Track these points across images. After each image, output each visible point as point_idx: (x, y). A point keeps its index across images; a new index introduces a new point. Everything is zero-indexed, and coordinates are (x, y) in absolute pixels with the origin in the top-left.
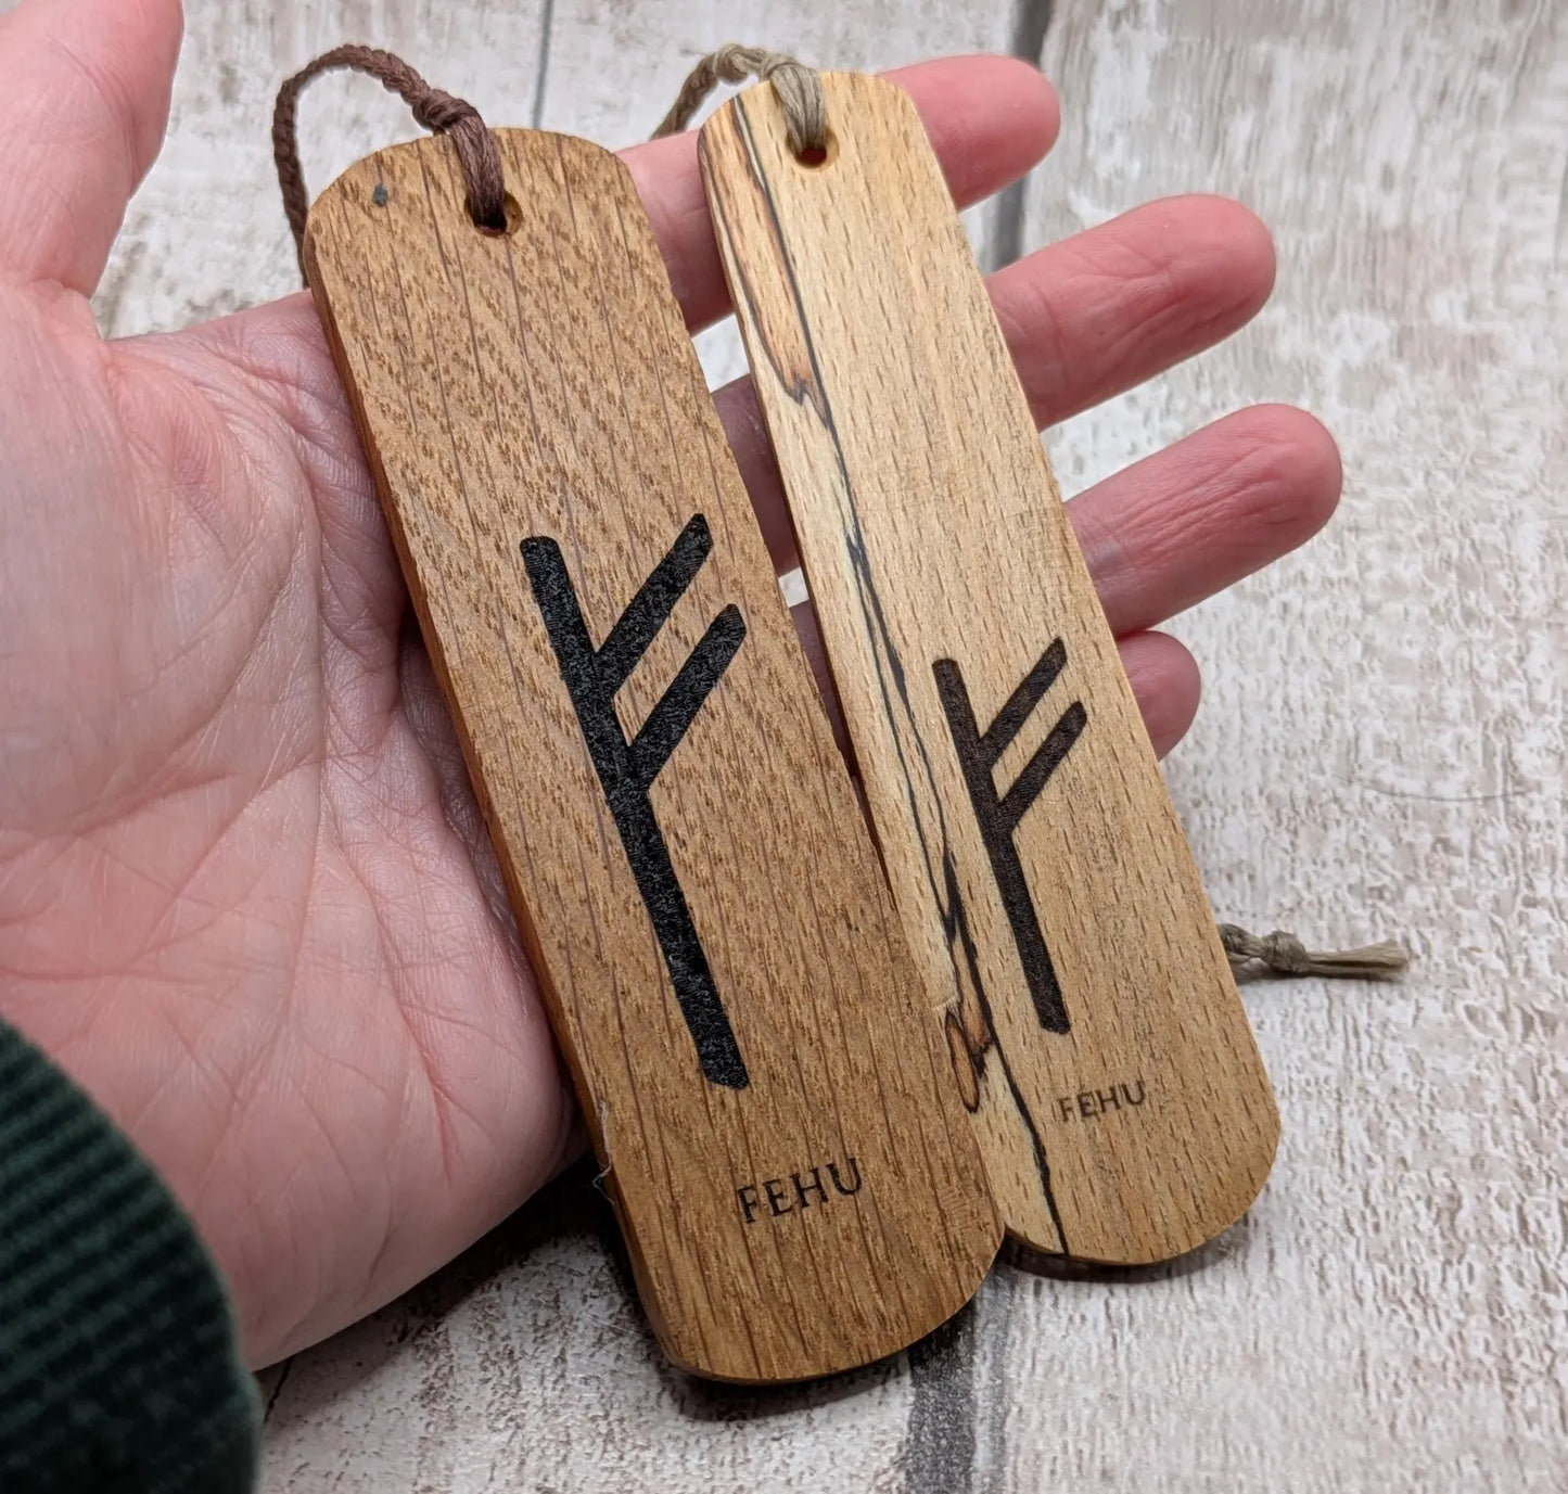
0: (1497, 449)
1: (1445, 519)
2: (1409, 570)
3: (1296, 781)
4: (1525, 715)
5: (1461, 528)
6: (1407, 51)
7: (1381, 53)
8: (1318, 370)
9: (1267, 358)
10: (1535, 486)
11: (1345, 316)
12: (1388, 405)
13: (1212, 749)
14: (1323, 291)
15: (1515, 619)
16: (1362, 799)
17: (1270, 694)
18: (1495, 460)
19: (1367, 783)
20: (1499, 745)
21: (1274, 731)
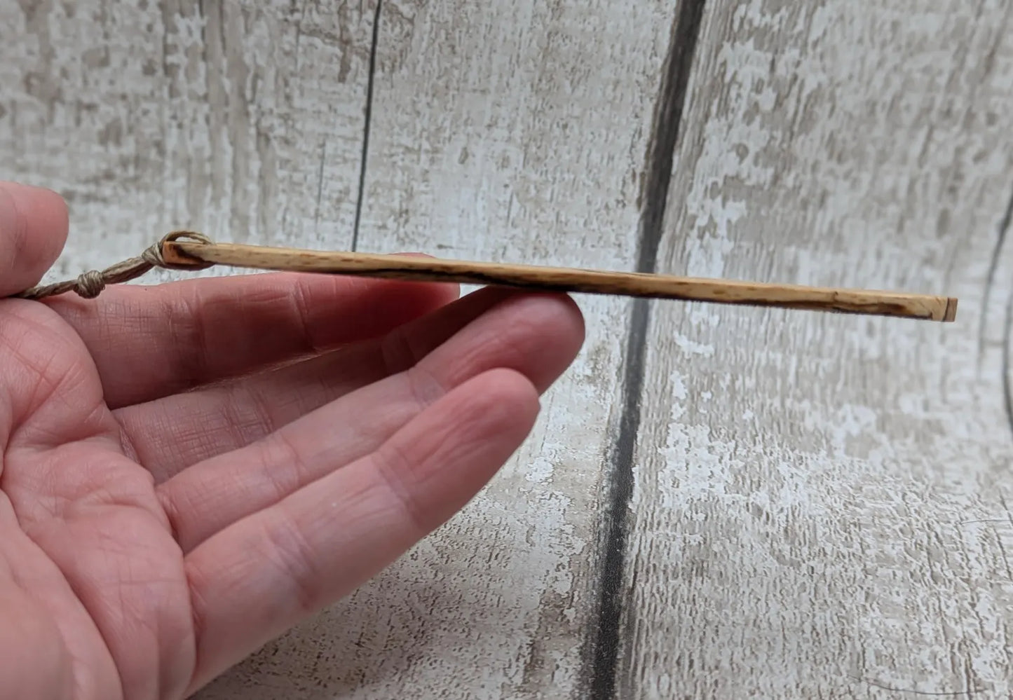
0: (948, 482)
1: (918, 520)
2: (894, 549)
3: (822, 679)
4: (979, 640)
5: (928, 525)
6: (879, 255)
7: (864, 255)
8: (832, 436)
9: (799, 428)
10: (975, 503)
11: (847, 407)
12: (876, 456)
13: (763, 658)
14: (834, 392)
15: (967, 581)
16: (869, 692)
17: (803, 623)
18: (946, 489)
19: (872, 681)
20: (963, 659)
21: (805, 647)
